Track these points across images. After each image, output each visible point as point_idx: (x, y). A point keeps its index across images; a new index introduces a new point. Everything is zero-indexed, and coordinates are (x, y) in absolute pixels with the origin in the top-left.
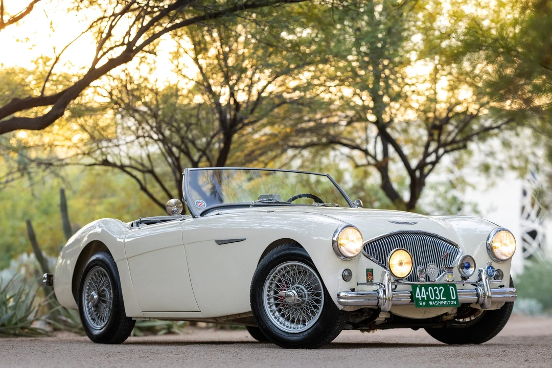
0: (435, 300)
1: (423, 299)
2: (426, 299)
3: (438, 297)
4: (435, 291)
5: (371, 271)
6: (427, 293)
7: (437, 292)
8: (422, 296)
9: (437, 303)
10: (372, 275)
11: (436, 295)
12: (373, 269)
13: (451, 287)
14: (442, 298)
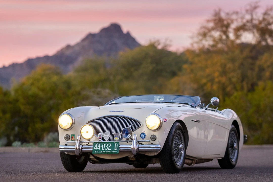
0: (105, 150)
1: (98, 150)
2: (99, 150)
3: (106, 149)
4: (106, 145)
5: (73, 136)
6: (101, 147)
7: (107, 146)
8: (98, 148)
9: (105, 152)
10: (74, 138)
11: (106, 148)
12: (74, 135)
13: (116, 144)
14: (109, 149)
